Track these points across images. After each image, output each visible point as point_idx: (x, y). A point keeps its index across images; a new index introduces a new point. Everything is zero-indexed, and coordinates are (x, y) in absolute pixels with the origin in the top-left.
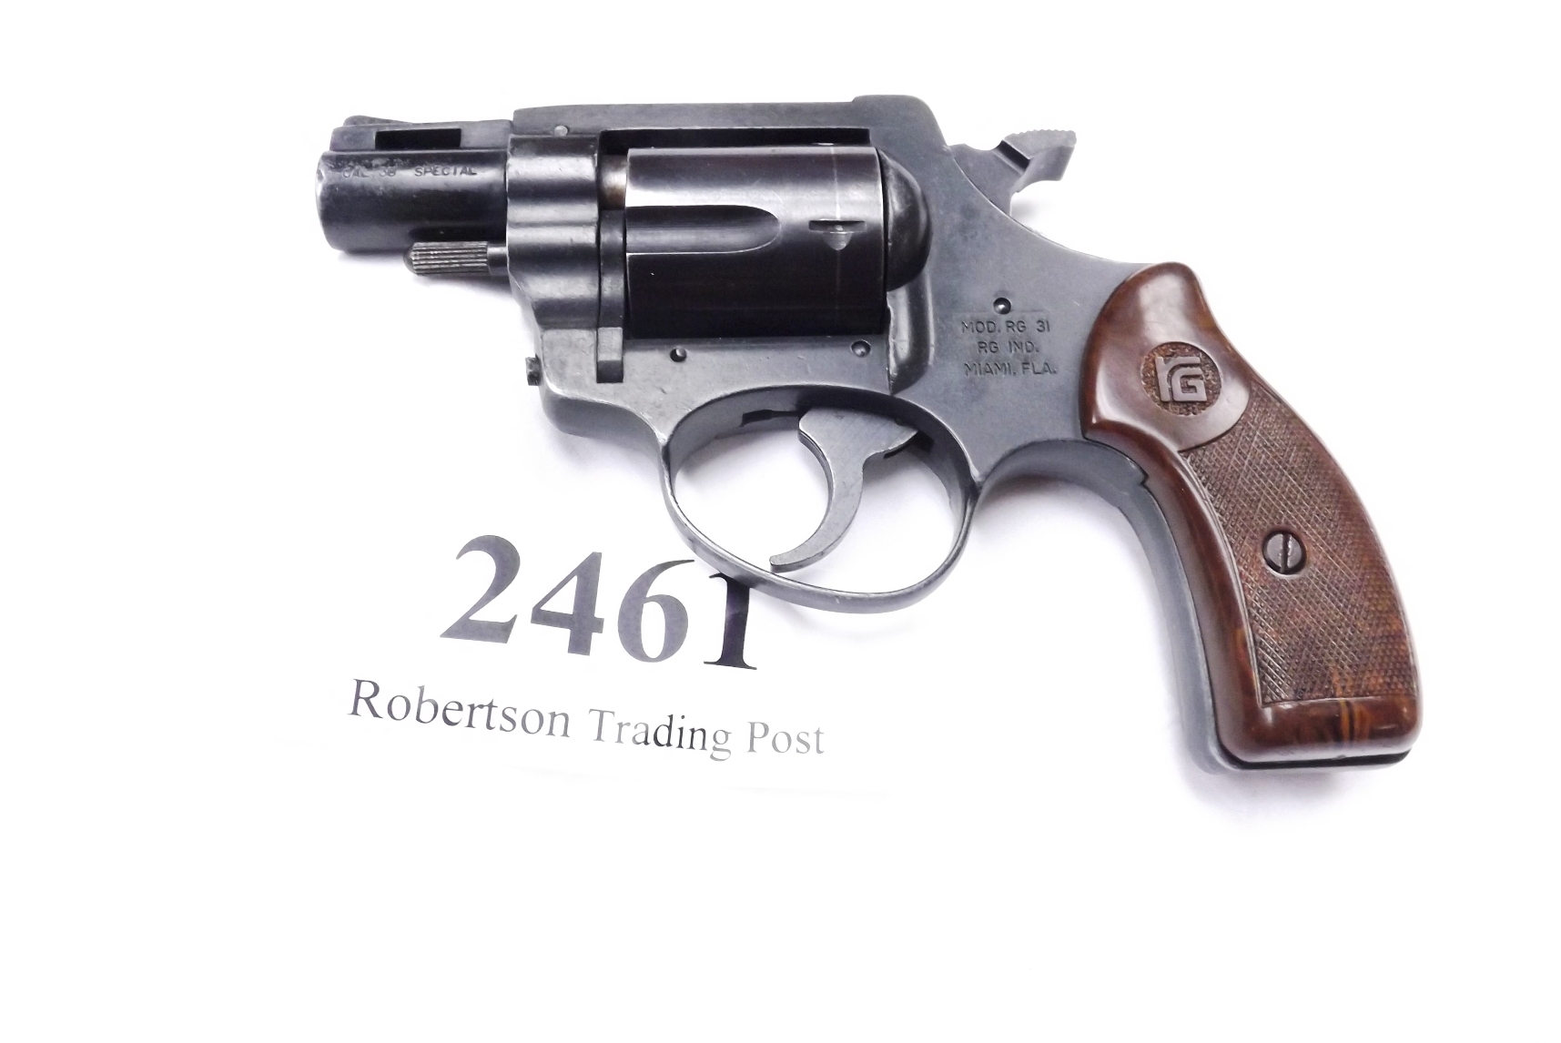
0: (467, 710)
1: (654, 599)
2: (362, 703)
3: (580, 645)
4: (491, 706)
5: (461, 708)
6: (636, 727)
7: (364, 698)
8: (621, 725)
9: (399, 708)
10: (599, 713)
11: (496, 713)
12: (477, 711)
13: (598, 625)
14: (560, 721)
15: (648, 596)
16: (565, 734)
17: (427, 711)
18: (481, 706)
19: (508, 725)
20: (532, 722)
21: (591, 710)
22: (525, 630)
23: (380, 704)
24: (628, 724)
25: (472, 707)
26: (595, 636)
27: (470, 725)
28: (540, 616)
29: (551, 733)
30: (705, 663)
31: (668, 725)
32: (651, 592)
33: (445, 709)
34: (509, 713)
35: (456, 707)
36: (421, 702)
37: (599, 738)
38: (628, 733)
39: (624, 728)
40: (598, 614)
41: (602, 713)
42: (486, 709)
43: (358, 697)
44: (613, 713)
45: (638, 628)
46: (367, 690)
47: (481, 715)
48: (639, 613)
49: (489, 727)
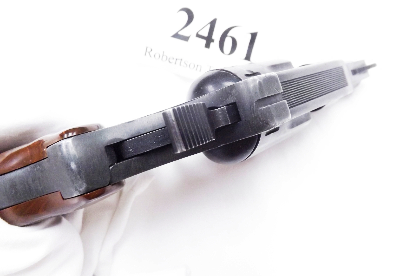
0: (175, 60)
3: (207, 46)
4: (181, 60)
5: (173, 59)
7: (148, 52)
9: (157, 56)
11: (183, 62)
13: (213, 41)
14: (199, 68)
15: (228, 35)
16: (200, 71)
17: (165, 58)
18: (179, 59)
19: (185, 65)
20: (192, 66)
22: (193, 38)
23: (152, 54)
26: (211, 43)
27: (175, 63)
28: (198, 36)
29: (196, 70)
30: (240, 58)
33: (169, 58)
34: (186, 63)
36: (163, 55)
40: (213, 38)
43: (146, 51)
46: (149, 50)
47: (178, 62)
48: (225, 40)
49: (180, 65)
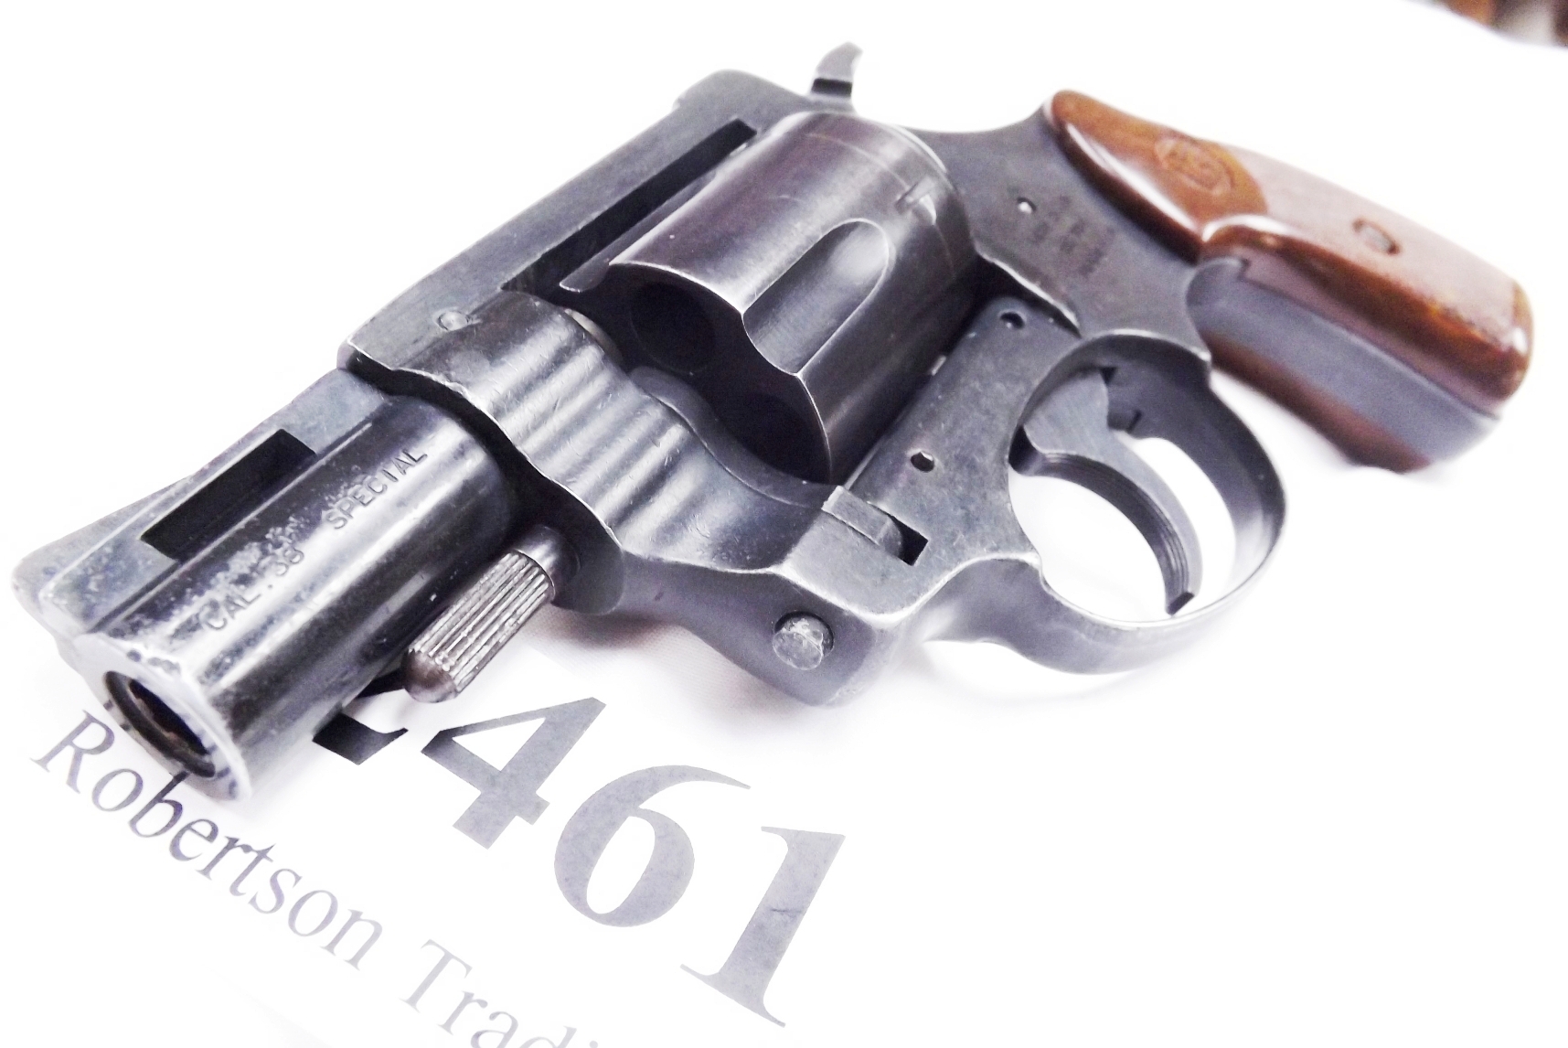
0: (221, 842)
1: (650, 816)
2: (68, 752)
3: (482, 825)
4: (262, 854)
5: (212, 833)
6: (493, 1016)
7: (76, 747)
8: (468, 998)
10: (442, 954)
11: (263, 871)
12: (236, 853)
13: (534, 808)
14: (361, 932)
15: (643, 806)
16: (354, 961)
17: (162, 813)
18: (247, 849)
19: (268, 899)
20: (314, 912)
21: (430, 942)
22: (404, 756)
23: (90, 771)
24: (483, 1004)
25: (232, 842)
26: (518, 822)
27: (206, 871)
29: (331, 947)
30: (684, 967)
31: (557, 1044)
32: (652, 803)
33: (189, 827)
34: (285, 881)
35: (206, 830)
36: (159, 798)
37: (413, 1001)
38: (473, 1018)
39: (472, 1008)
40: (542, 792)
41: (447, 957)
42: (253, 856)
43: (68, 741)
44: (468, 968)
45: (598, 849)
46: (89, 738)
48: (613, 825)
49: (234, 889)
